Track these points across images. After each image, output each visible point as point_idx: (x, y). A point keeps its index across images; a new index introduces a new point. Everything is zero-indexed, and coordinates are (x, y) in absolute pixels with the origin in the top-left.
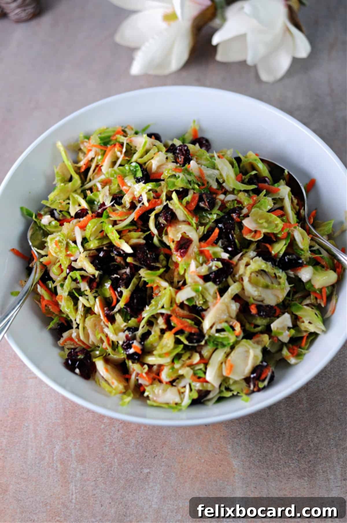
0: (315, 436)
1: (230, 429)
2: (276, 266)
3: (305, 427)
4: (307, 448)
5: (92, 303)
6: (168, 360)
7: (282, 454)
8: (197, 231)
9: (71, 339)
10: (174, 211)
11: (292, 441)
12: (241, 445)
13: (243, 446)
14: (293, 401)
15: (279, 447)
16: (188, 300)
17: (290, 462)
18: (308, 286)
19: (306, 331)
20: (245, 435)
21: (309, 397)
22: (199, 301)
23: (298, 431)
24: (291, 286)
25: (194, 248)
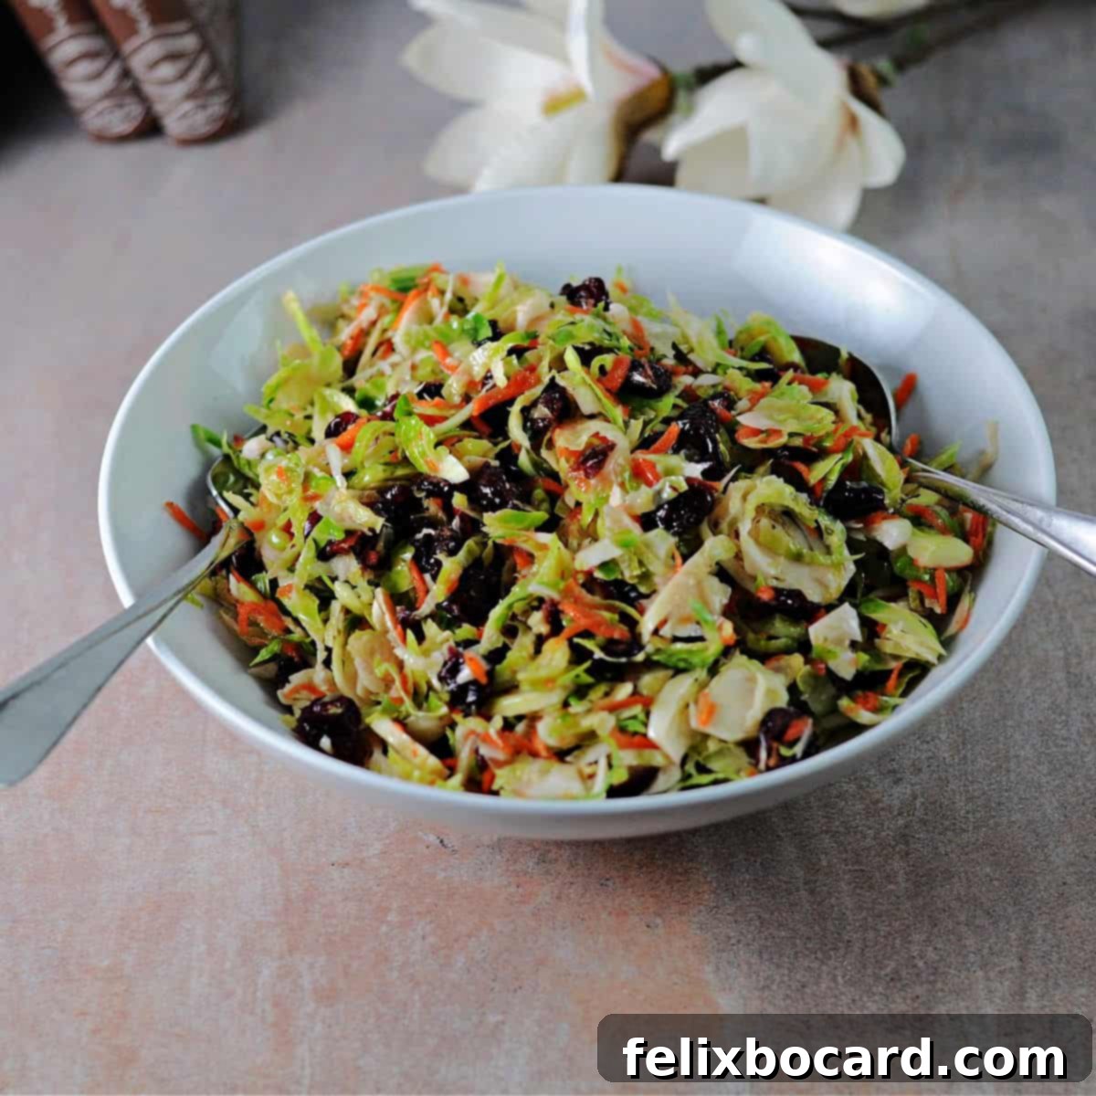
0: (927, 946)
1: (710, 934)
2: (818, 506)
3: (903, 927)
4: (910, 971)
5: (366, 597)
6: (556, 697)
7: (845, 982)
8: (625, 433)
9: (310, 687)
10: (570, 390)
11: (870, 957)
12: (739, 965)
13: (745, 967)
14: (871, 878)
15: (836, 968)
16: (604, 566)
17: (865, 999)
18: (898, 564)
19: (896, 657)
20: (748, 945)
21: (911, 868)
22: (632, 571)
23: (885, 937)
24: (858, 557)
25: (618, 461)
